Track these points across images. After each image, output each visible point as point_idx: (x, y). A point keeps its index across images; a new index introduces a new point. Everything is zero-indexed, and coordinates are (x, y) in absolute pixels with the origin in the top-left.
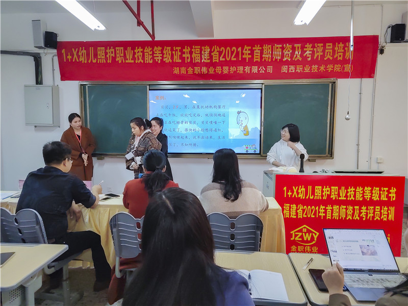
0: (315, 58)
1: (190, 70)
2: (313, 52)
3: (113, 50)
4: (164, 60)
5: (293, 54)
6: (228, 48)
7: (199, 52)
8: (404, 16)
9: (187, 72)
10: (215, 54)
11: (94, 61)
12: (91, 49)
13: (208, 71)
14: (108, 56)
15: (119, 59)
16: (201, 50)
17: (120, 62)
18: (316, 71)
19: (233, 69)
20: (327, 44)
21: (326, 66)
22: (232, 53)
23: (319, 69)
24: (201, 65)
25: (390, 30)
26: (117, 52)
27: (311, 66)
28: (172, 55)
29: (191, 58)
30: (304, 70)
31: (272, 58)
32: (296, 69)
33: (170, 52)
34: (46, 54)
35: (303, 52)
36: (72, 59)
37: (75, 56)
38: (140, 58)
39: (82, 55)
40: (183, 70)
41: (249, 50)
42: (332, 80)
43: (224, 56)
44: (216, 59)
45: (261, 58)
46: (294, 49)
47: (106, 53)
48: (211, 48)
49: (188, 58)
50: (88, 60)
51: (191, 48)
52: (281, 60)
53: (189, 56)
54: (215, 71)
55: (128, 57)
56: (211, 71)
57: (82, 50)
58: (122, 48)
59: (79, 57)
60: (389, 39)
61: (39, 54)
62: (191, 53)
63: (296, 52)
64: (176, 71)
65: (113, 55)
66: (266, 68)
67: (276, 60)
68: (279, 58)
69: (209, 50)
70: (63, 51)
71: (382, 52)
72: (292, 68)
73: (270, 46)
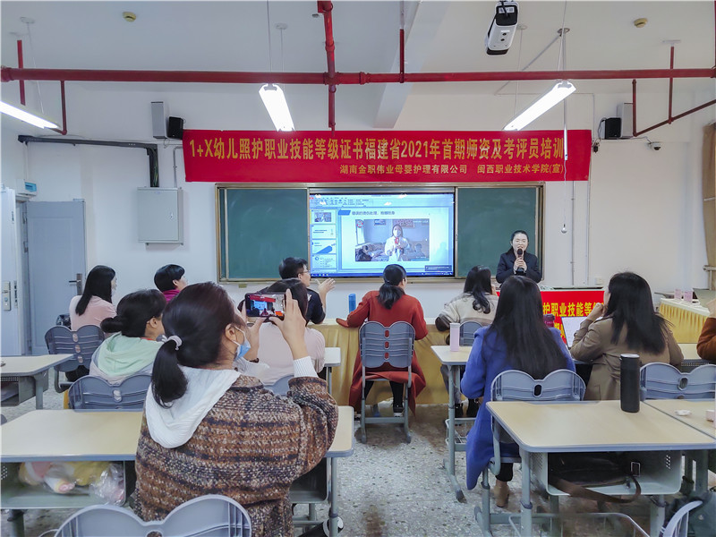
0: (518, 156)
1: (362, 170)
2: (516, 149)
3: (261, 143)
4: (329, 155)
5: (491, 151)
6: (412, 142)
7: (374, 146)
8: (618, 108)
9: (358, 171)
10: (395, 149)
11: (235, 157)
12: (231, 142)
13: (386, 171)
14: (253, 150)
15: (268, 154)
16: (377, 144)
17: (270, 158)
18: (519, 171)
19: (417, 168)
20: (532, 140)
21: (531, 165)
22: (416, 148)
23: (522, 169)
24: (377, 162)
25: (603, 124)
26: (266, 145)
27: (513, 165)
28: (340, 149)
29: (364, 154)
30: (504, 170)
31: (466, 155)
32: (495, 170)
33: (337, 146)
34: (166, 146)
35: (503, 149)
36: (203, 154)
37: (209, 149)
38: (297, 153)
39: (219, 149)
40: (353, 169)
41: (438, 145)
42: (539, 183)
43: (406, 153)
44: (396, 155)
45: (453, 155)
46: (492, 145)
47: (251, 147)
48: (389, 142)
49: (359, 153)
50: (226, 154)
51: (364, 141)
52: (477, 158)
53: (361, 150)
54: (394, 170)
55: (280, 152)
56: (390, 170)
57: (218, 141)
58: (274, 140)
59: (213, 150)
60: (603, 136)
61: (156, 145)
62: (364, 147)
63: (495, 149)
64: (344, 170)
65: (261, 149)
66: (458, 167)
67: (471, 157)
68: (474, 155)
69: (386, 144)
70: (192, 143)
71: (596, 149)
72: (490, 167)
73: (463, 141)
